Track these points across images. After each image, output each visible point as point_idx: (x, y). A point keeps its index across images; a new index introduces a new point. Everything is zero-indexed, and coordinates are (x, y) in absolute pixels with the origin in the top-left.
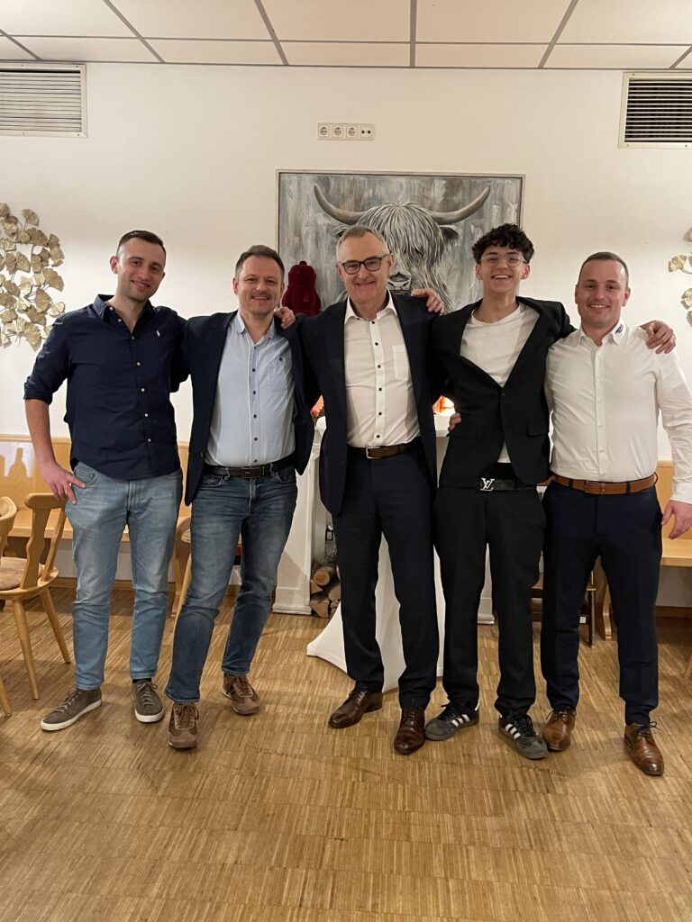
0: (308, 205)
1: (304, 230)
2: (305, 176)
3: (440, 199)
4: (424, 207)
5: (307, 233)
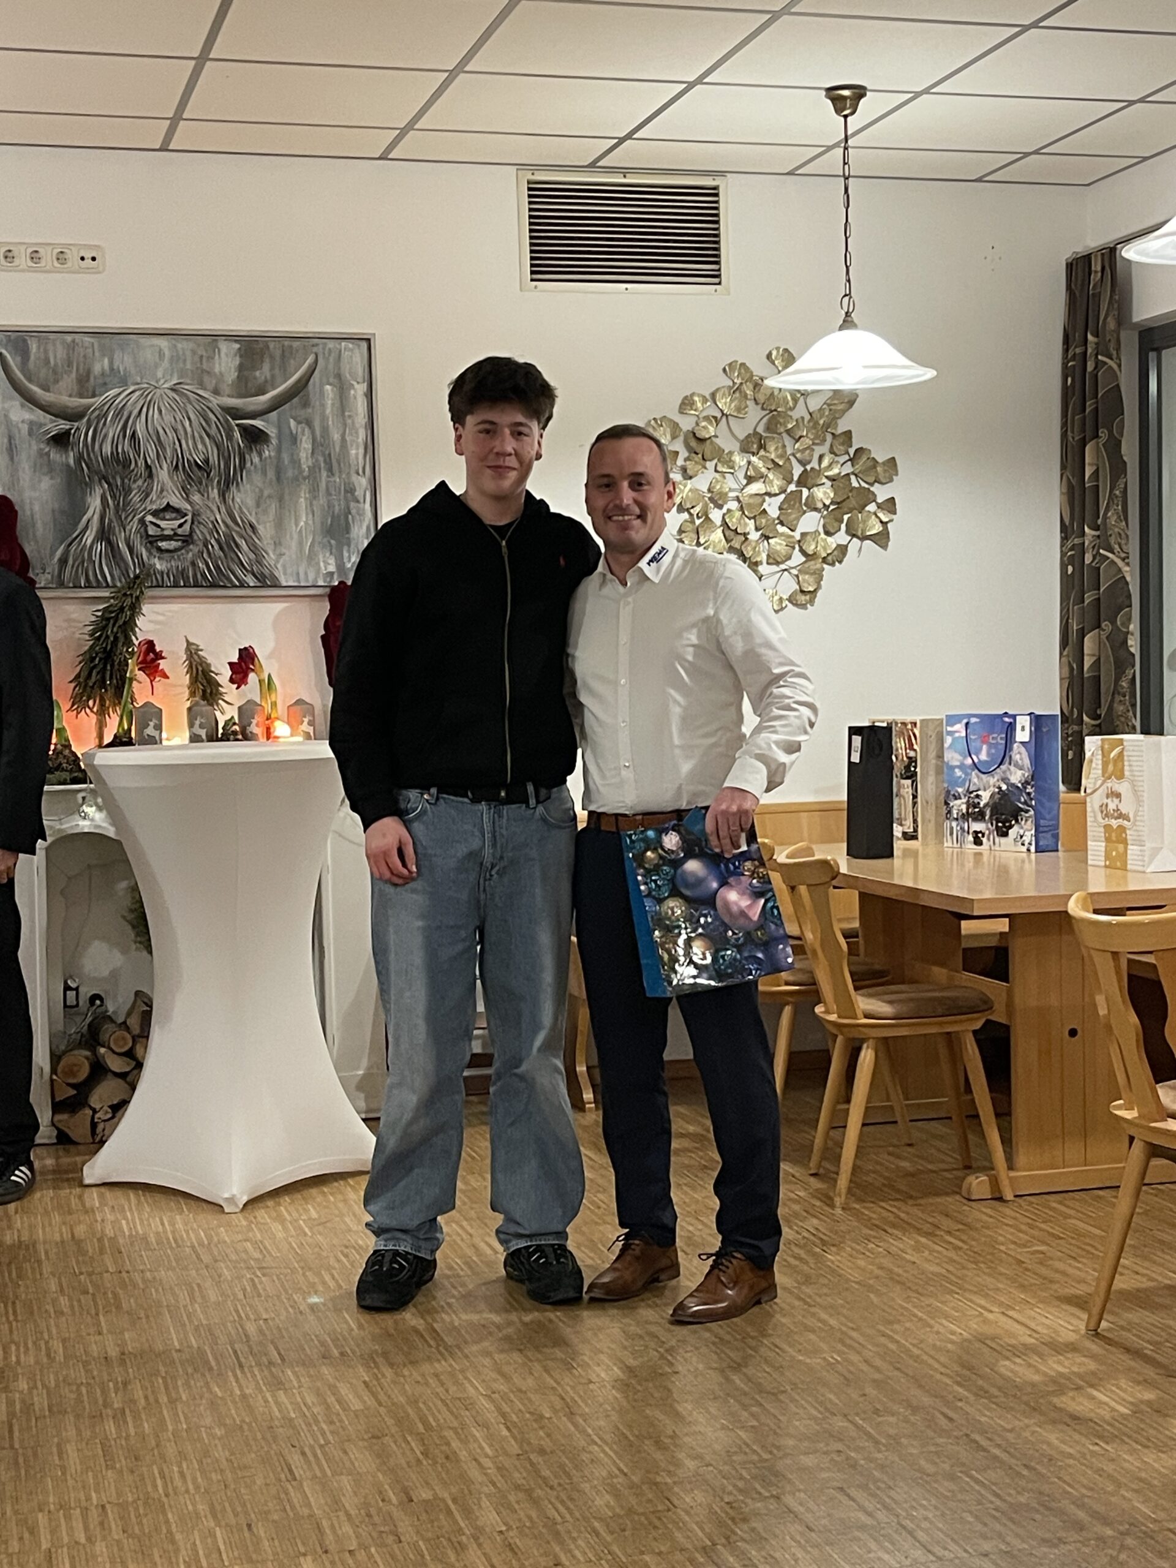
3: (231, 376)
4: (205, 389)
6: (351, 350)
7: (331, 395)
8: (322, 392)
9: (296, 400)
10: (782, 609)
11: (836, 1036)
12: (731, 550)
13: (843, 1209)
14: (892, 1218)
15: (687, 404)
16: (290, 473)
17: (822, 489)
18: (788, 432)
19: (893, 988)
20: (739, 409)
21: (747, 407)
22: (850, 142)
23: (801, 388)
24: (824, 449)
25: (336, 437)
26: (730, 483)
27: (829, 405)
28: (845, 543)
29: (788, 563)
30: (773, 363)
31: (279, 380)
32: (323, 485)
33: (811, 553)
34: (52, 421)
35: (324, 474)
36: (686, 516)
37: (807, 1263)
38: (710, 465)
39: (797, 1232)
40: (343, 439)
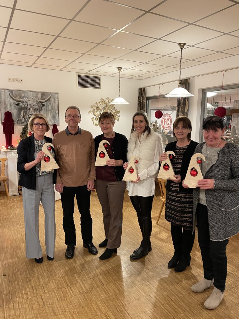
0: (7, 97)
1: (7, 103)
2: (6, 90)
3: (40, 97)
4: (37, 99)
5: (8, 104)
6: (56, 95)
7: (53, 100)
15: (96, 103)
20: (102, 104)
30: (106, 99)
32: (52, 112)
40: (55, 106)
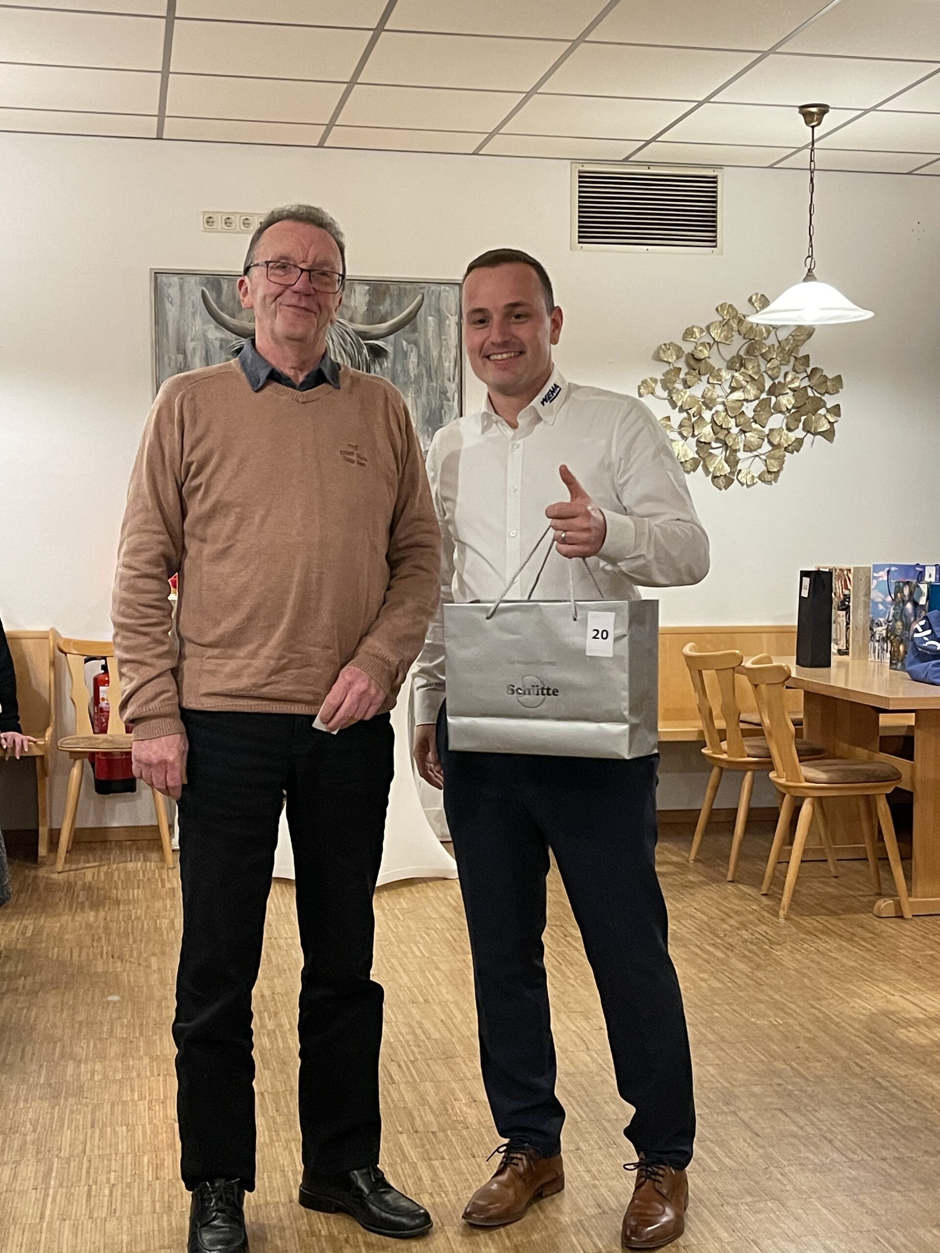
0: (194, 314)
1: (190, 345)
2: (187, 278)
3: (363, 309)
4: (344, 318)
5: (194, 349)
6: (448, 292)
7: (432, 324)
8: (426, 320)
9: (408, 326)
10: (754, 484)
11: (785, 795)
12: (717, 440)
13: (787, 918)
14: (821, 927)
15: (688, 334)
16: (402, 379)
17: (786, 397)
18: (763, 355)
19: (828, 761)
20: (726, 338)
21: (732, 336)
22: (815, 144)
23: (773, 323)
24: (789, 368)
25: (435, 353)
26: (718, 392)
27: (793, 336)
28: (802, 437)
29: (759, 451)
30: (753, 304)
31: (395, 313)
32: (424, 389)
33: (776, 443)
34: (236, 339)
35: (425, 380)
36: (685, 415)
37: (758, 956)
38: (704, 378)
39: (752, 934)
40: (440, 356)
